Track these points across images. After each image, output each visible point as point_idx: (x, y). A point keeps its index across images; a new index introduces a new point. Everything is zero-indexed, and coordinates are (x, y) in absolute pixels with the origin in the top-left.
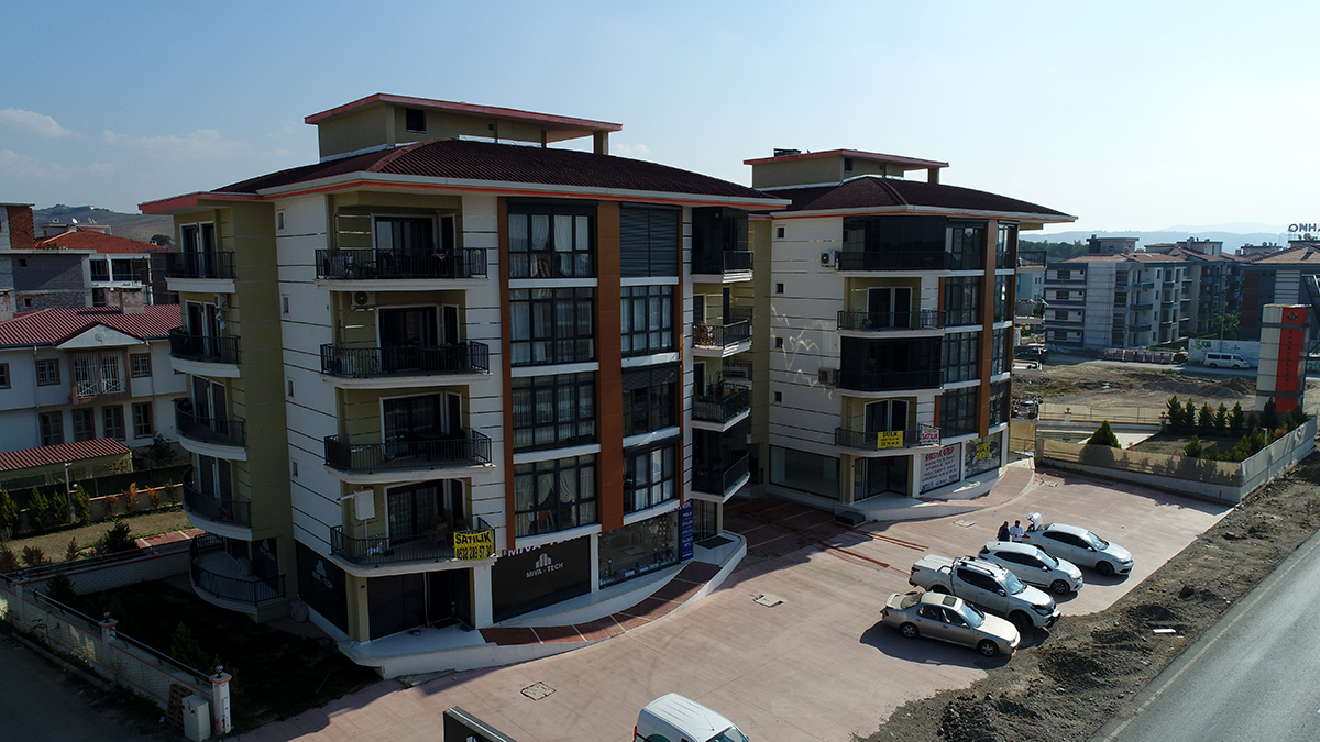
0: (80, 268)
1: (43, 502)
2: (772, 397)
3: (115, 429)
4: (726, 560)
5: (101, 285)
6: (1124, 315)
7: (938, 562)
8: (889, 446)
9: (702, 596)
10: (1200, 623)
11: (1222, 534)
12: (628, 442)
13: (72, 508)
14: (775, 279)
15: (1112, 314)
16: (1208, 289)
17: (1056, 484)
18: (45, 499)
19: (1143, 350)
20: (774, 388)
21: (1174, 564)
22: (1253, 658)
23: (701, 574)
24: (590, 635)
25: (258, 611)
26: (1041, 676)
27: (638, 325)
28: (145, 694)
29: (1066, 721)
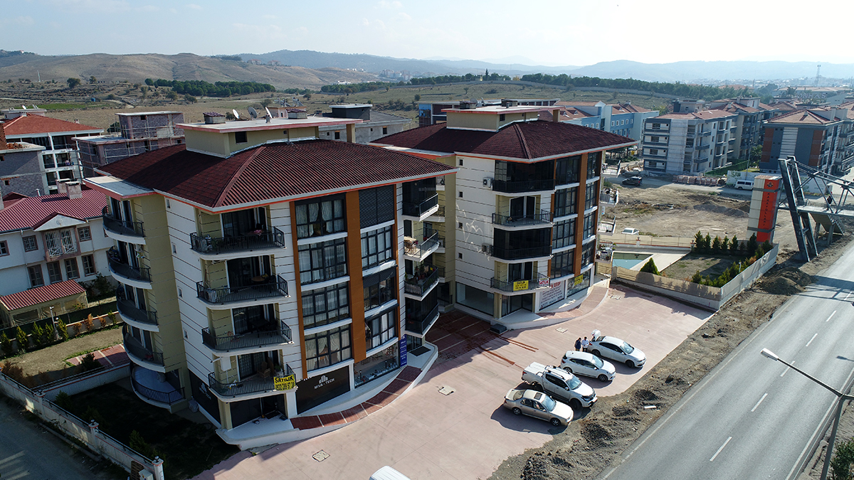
0: (37, 159)
1: (40, 330)
2: (457, 256)
3: (72, 272)
4: (424, 366)
5: (50, 170)
6: (691, 153)
7: (537, 369)
8: (521, 288)
9: (411, 389)
10: (670, 400)
11: (703, 335)
12: (367, 315)
13: (57, 331)
14: (458, 189)
15: (684, 153)
16: (747, 130)
17: (620, 296)
18: (41, 328)
19: (700, 176)
20: (458, 250)
21: (670, 358)
22: (689, 426)
23: (410, 375)
24: (349, 418)
25: (171, 407)
26: (581, 438)
27: (372, 249)
28: (118, 464)
29: (586, 468)
